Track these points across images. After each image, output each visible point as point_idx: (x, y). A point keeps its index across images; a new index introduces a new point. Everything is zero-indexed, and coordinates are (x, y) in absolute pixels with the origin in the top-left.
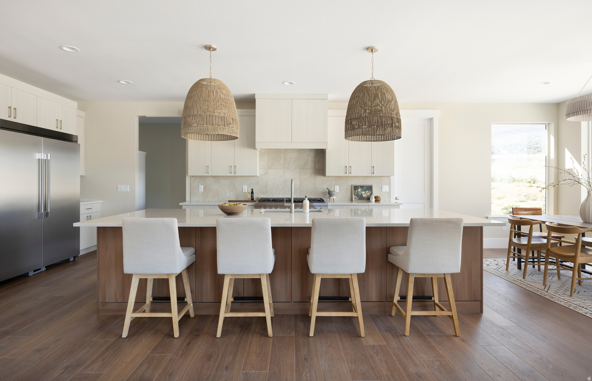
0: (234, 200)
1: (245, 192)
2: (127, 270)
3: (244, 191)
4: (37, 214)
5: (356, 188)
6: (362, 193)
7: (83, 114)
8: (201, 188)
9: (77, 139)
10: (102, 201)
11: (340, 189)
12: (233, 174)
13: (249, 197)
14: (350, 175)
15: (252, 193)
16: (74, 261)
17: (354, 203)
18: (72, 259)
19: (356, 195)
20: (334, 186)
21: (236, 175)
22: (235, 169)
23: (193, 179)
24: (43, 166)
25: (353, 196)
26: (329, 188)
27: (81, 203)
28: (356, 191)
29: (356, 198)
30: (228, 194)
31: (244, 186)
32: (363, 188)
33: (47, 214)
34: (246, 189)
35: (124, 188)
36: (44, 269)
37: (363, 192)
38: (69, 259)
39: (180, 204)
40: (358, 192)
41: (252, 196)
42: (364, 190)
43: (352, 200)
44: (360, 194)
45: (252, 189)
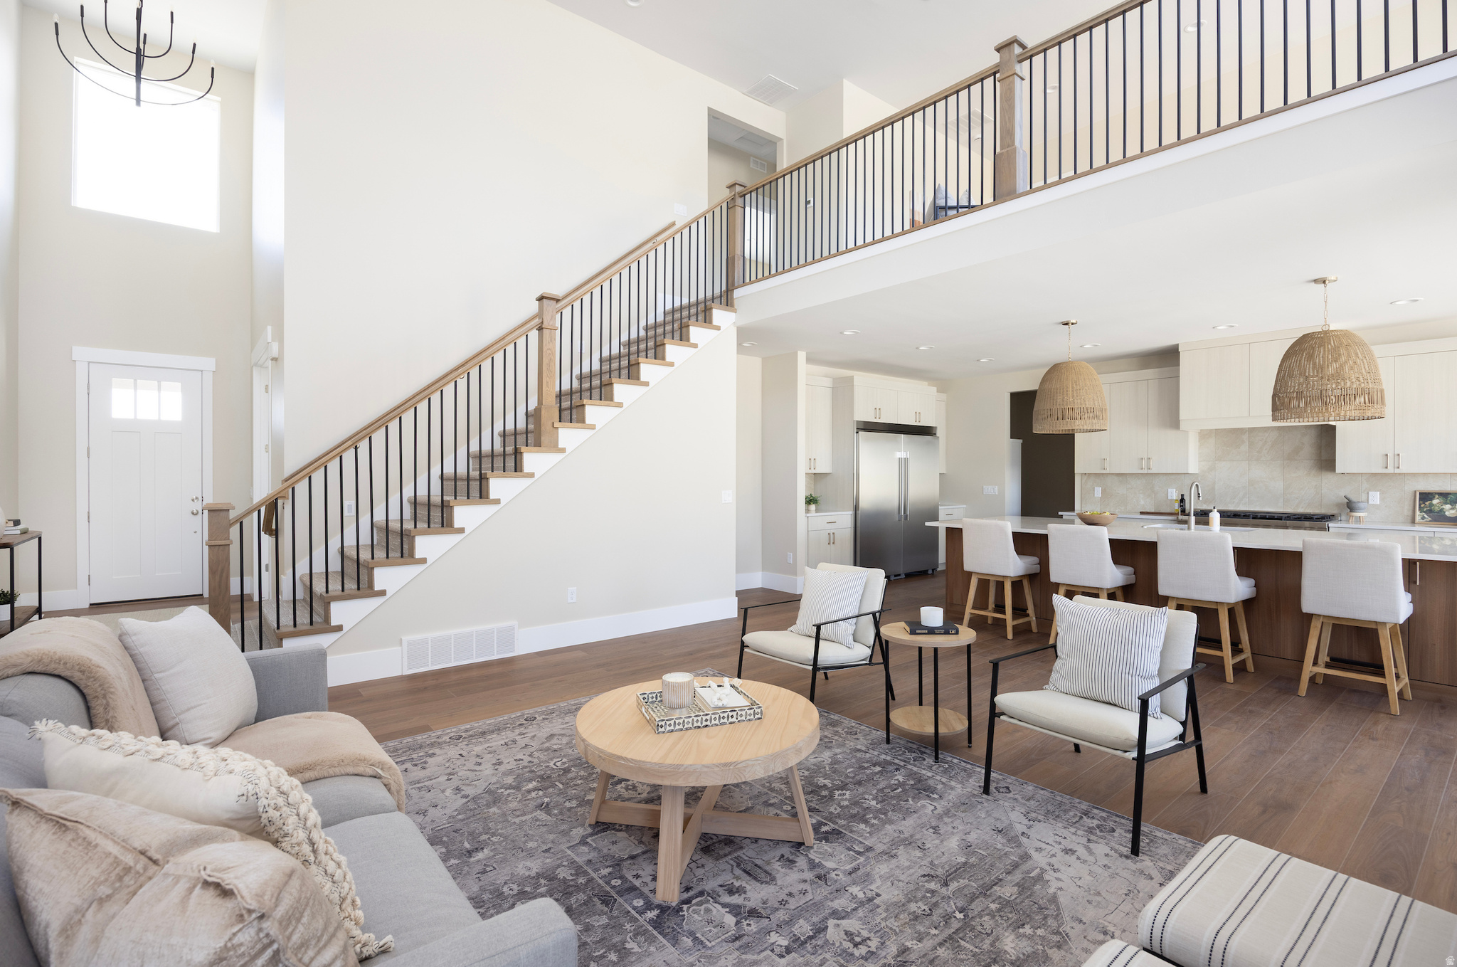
0: (1153, 511)
1: (1171, 500)
2: (967, 567)
3: (1169, 498)
4: (897, 516)
5: (1425, 497)
6: (1444, 507)
7: (943, 396)
8: (1098, 492)
9: (936, 431)
10: (965, 506)
11: (1382, 499)
12: (1145, 471)
13: (1177, 508)
14: (1397, 471)
15: (1182, 500)
16: (933, 574)
17: (1417, 528)
18: (930, 572)
19: (1424, 512)
20: (1366, 492)
21: (1150, 472)
22: (1148, 463)
23: (1085, 478)
24: (903, 463)
25: (1418, 513)
26: (1349, 496)
27: (940, 507)
28: (1427, 503)
29: (1426, 516)
30: (1142, 502)
31: (1169, 490)
32: (1447, 498)
33: (906, 517)
34: (1174, 495)
35: (991, 490)
36: (903, 576)
37: (1448, 507)
38: (927, 570)
39: (1060, 513)
40: (1431, 505)
41: (1181, 506)
42: (1448, 501)
43: (1413, 522)
44: (1437, 509)
45: (1182, 495)
